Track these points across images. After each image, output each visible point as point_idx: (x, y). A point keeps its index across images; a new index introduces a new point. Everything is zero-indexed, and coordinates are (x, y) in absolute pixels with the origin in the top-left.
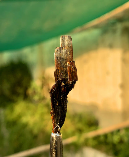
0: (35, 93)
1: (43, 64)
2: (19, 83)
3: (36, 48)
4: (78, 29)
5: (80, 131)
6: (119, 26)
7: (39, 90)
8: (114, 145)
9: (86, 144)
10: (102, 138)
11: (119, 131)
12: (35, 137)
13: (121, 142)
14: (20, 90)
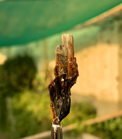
0: (39, 84)
1: (47, 58)
2: (25, 75)
3: (41, 43)
4: (79, 26)
5: (80, 119)
6: (117, 24)
7: (43, 81)
8: (110, 132)
9: (85, 130)
10: (100, 126)
11: (115, 119)
12: (39, 123)
13: (117, 129)
14: (26, 82)
